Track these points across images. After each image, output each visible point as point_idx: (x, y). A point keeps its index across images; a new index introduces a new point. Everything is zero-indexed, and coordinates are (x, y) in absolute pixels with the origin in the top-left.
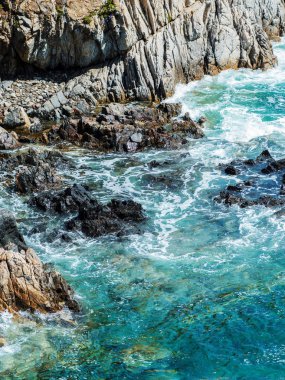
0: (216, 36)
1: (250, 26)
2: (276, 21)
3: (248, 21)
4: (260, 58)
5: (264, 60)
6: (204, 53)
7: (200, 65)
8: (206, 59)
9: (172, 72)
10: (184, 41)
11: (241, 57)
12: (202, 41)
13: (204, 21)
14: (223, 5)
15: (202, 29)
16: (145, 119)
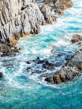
0: (24, 25)
1: (34, 22)
2: (41, 20)
3: (33, 20)
4: (37, 31)
5: (38, 32)
6: (21, 30)
7: (20, 33)
8: (21, 31)
9: (11, 35)
10: (15, 26)
11: (31, 31)
12: (20, 26)
13: (21, 20)
14: (26, 16)
15: (20, 23)
16: (3, 48)
